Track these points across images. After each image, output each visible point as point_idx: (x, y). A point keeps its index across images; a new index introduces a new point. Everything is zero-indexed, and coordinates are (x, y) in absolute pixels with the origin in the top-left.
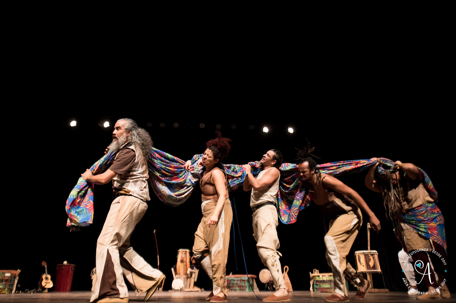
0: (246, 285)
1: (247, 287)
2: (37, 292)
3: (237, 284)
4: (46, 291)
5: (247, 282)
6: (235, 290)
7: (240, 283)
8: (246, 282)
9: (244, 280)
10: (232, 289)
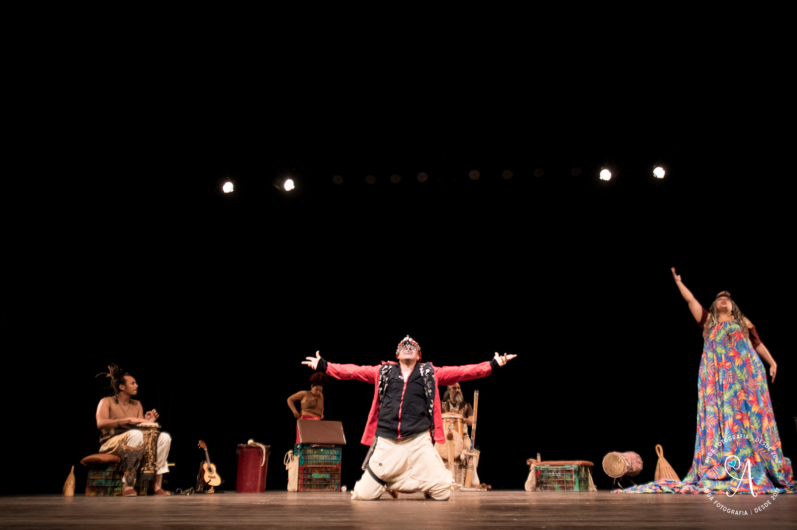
0: (574, 479)
1: (575, 484)
2: (197, 493)
3: (556, 477)
4: (212, 490)
5: (575, 474)
6: (553, 489)
7: (562, 475)
8: (573, 474)
9: (570, 471)
10: (546, 487)
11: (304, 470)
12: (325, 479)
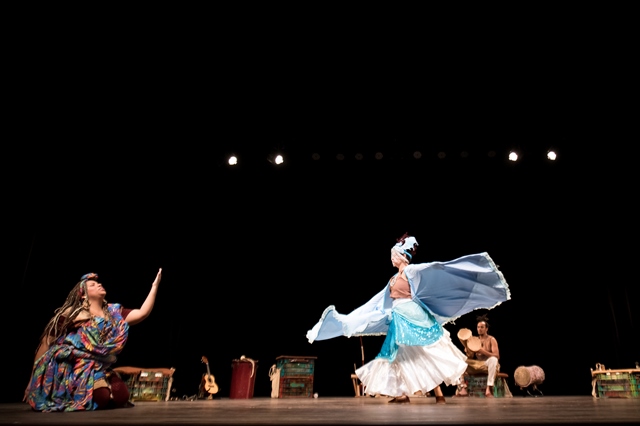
2: (199, 399)
3: (479, 386)
4: (210, 397)
6: (478, 396)
10: (472, 394)
11: (283, 381)
12: (300, 388)
